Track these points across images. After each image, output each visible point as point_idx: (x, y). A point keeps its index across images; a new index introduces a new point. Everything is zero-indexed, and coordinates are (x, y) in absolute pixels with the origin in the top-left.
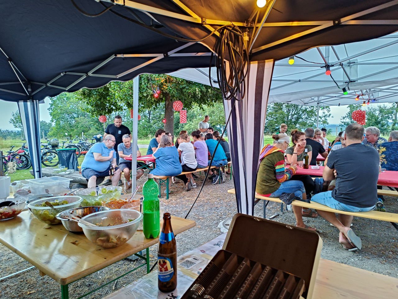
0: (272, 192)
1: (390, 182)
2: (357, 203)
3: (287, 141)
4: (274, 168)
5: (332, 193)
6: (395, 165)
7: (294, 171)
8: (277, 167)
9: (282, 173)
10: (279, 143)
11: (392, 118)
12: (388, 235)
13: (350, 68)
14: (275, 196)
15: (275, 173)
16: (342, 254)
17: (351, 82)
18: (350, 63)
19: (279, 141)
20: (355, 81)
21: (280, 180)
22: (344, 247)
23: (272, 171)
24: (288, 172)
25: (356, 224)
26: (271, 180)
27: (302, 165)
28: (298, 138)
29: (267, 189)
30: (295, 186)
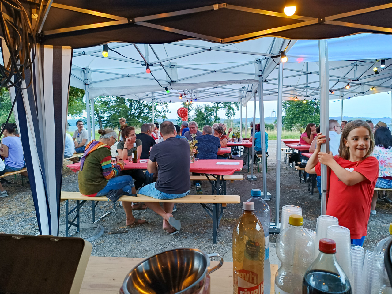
0: (99, 191)
1: (199, 170)
2: (175, 190)
3: (114, 136)
4: (101, 165)
5: (156, 184)
6: (207, 154)
7: (122, 166)
8: (104, 164)
9: (109, 169)
10: (105, 138)
11: (214, 115)
12: (203, 213)
13: (172, 69)
14: (102, 195)
15: (101, 170)
16: (165, 239)
17: (173, 82)
18: (171, 65)
19: (105, 136)
20: (176, 82)
21: (107, 177)
22: (168, 232)
23: (98, 168)
24: (115, 168)
25: (180, 209)
26: (96, 178)
27: (132, 159)
28: (129, 133)
29: (93, 188)
30: (124, 182)
